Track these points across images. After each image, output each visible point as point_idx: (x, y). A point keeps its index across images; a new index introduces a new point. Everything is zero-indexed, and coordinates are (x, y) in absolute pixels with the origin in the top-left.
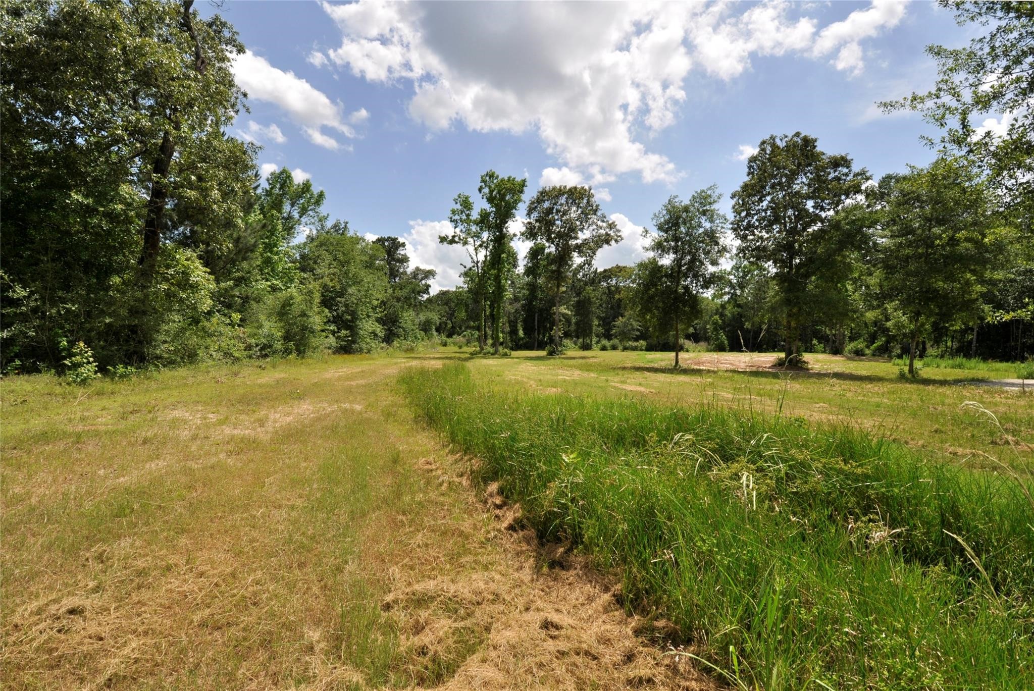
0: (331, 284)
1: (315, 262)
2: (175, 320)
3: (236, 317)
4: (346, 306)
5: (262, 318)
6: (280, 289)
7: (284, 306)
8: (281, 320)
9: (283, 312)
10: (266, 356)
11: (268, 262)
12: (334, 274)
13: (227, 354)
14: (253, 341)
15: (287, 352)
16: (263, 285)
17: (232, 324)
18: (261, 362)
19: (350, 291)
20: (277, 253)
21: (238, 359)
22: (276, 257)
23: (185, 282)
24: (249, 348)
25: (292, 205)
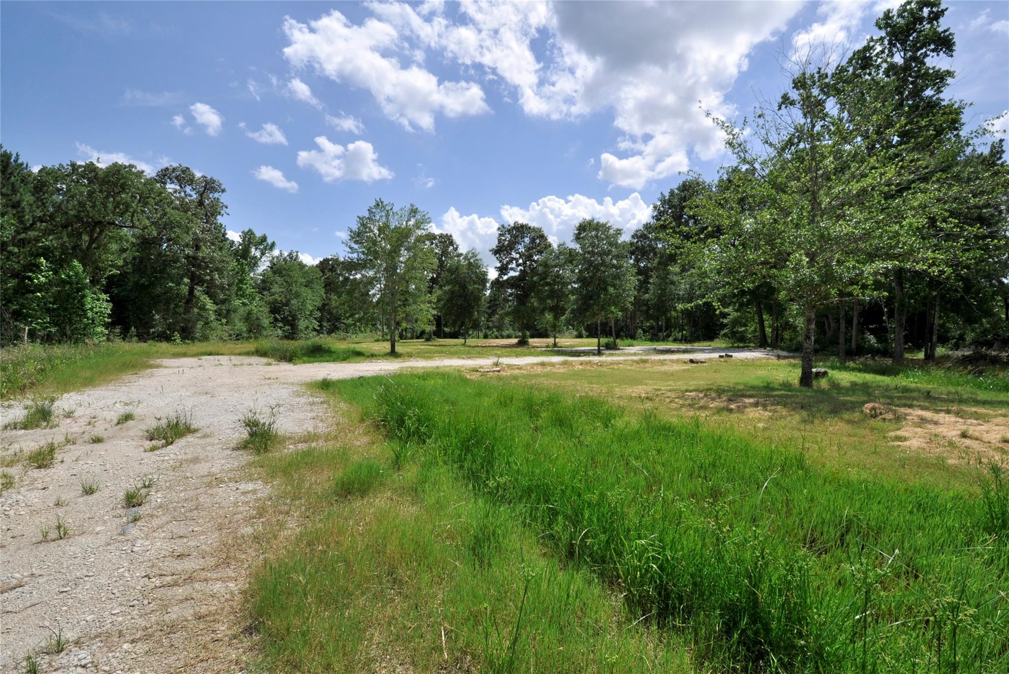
0: (279, 299)
1: (271, 284)
2: (200, 325)
3: (224, 321)
4: (290, 312)
5: (236, 321)
6: (247, 304)
7: (248, 315)
8: (247, 322)
9: (248, 317)
10: (239, 339)
11: (240, 289)
12: (282, 292)
13: (221, 338)
14: (231, 332)
15: (249, 338)
16: (237, 302)
17: (222, 324)
18: (237, 342)
19: (292, 302)
20: (246, 284)
21: (225, 341)
22: (245, 287)
23: (203, 308)
24: (230, 335)
25: (256, 249)
